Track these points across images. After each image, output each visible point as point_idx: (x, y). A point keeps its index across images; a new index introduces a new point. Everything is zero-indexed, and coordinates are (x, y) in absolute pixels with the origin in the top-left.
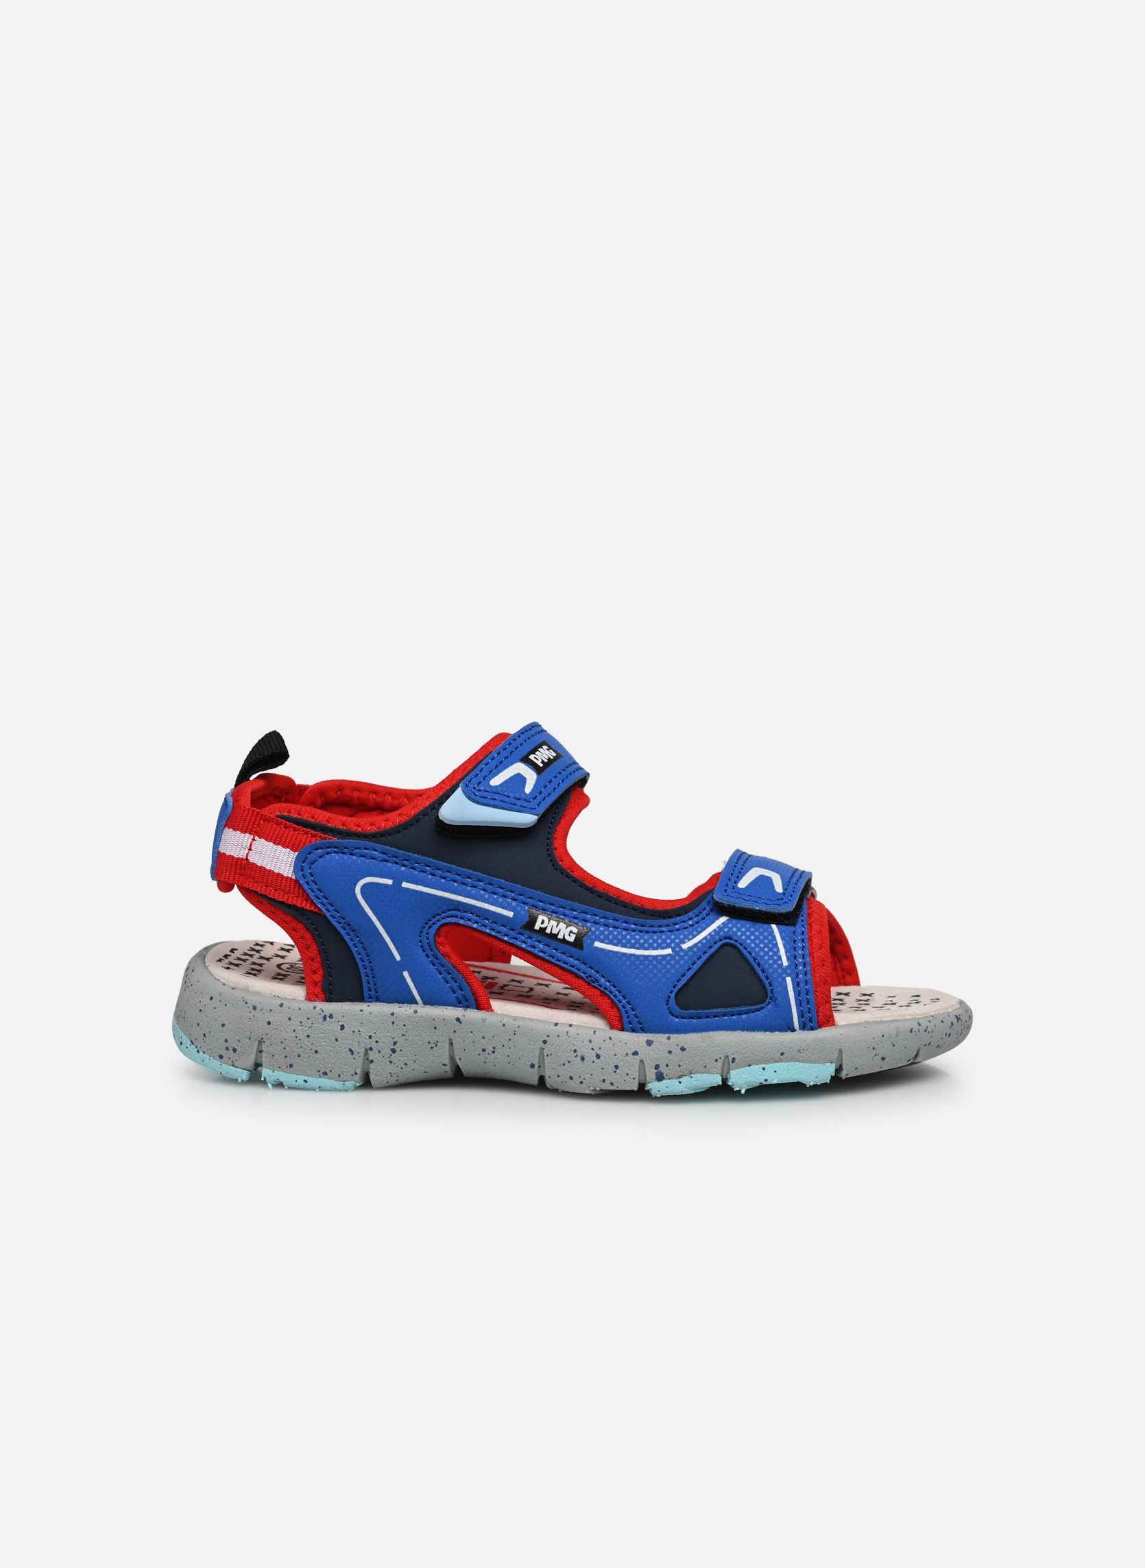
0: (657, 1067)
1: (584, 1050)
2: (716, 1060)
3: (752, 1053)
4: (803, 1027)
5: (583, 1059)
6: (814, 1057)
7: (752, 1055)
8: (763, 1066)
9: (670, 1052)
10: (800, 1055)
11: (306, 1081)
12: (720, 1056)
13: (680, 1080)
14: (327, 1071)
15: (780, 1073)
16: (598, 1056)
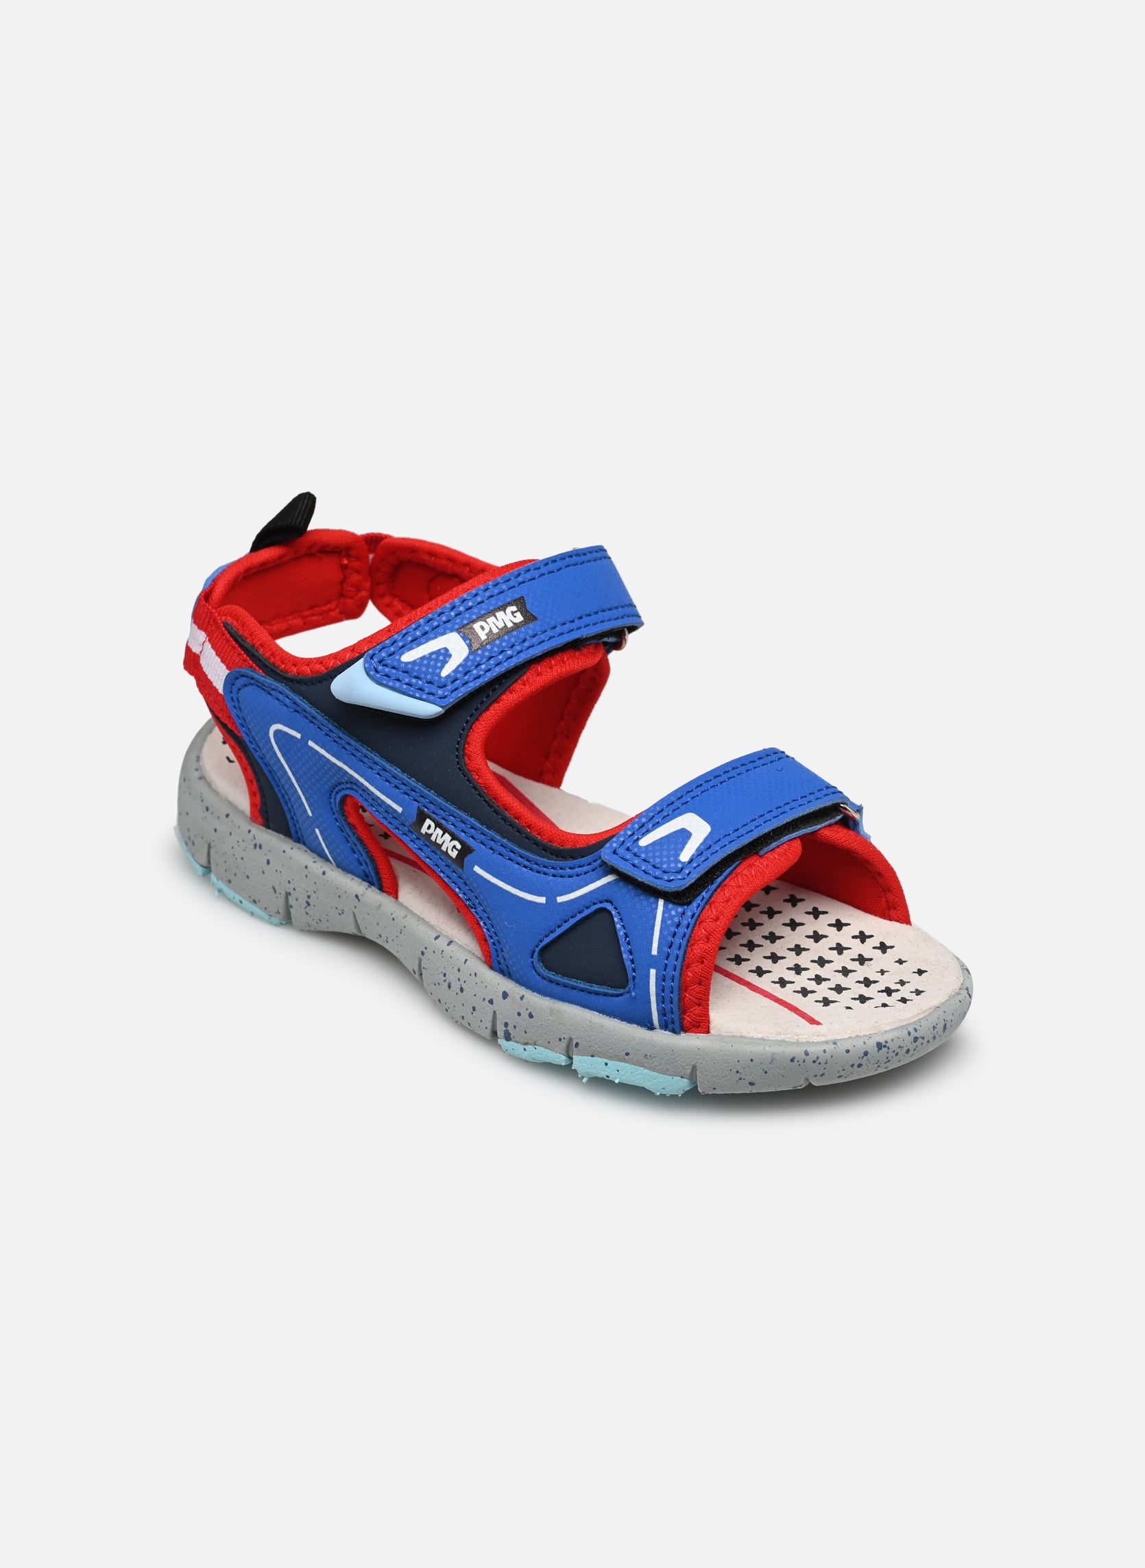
0: (506, 1025)
1: (451, 977)
2: (560, 1040)
3: (596, 1043)
4: (665, 1026)
5: (449, 987)
6: (660, 1067)
7: (596, 1046)
8: (606, 1061)
9: (519, 1014)
10: (646, 1059)
11: (241, 902)
12: (564, 1036)
13: (526, 1047)
14: (257, 900)
15: (623, 1073)
16: (462, 990)
